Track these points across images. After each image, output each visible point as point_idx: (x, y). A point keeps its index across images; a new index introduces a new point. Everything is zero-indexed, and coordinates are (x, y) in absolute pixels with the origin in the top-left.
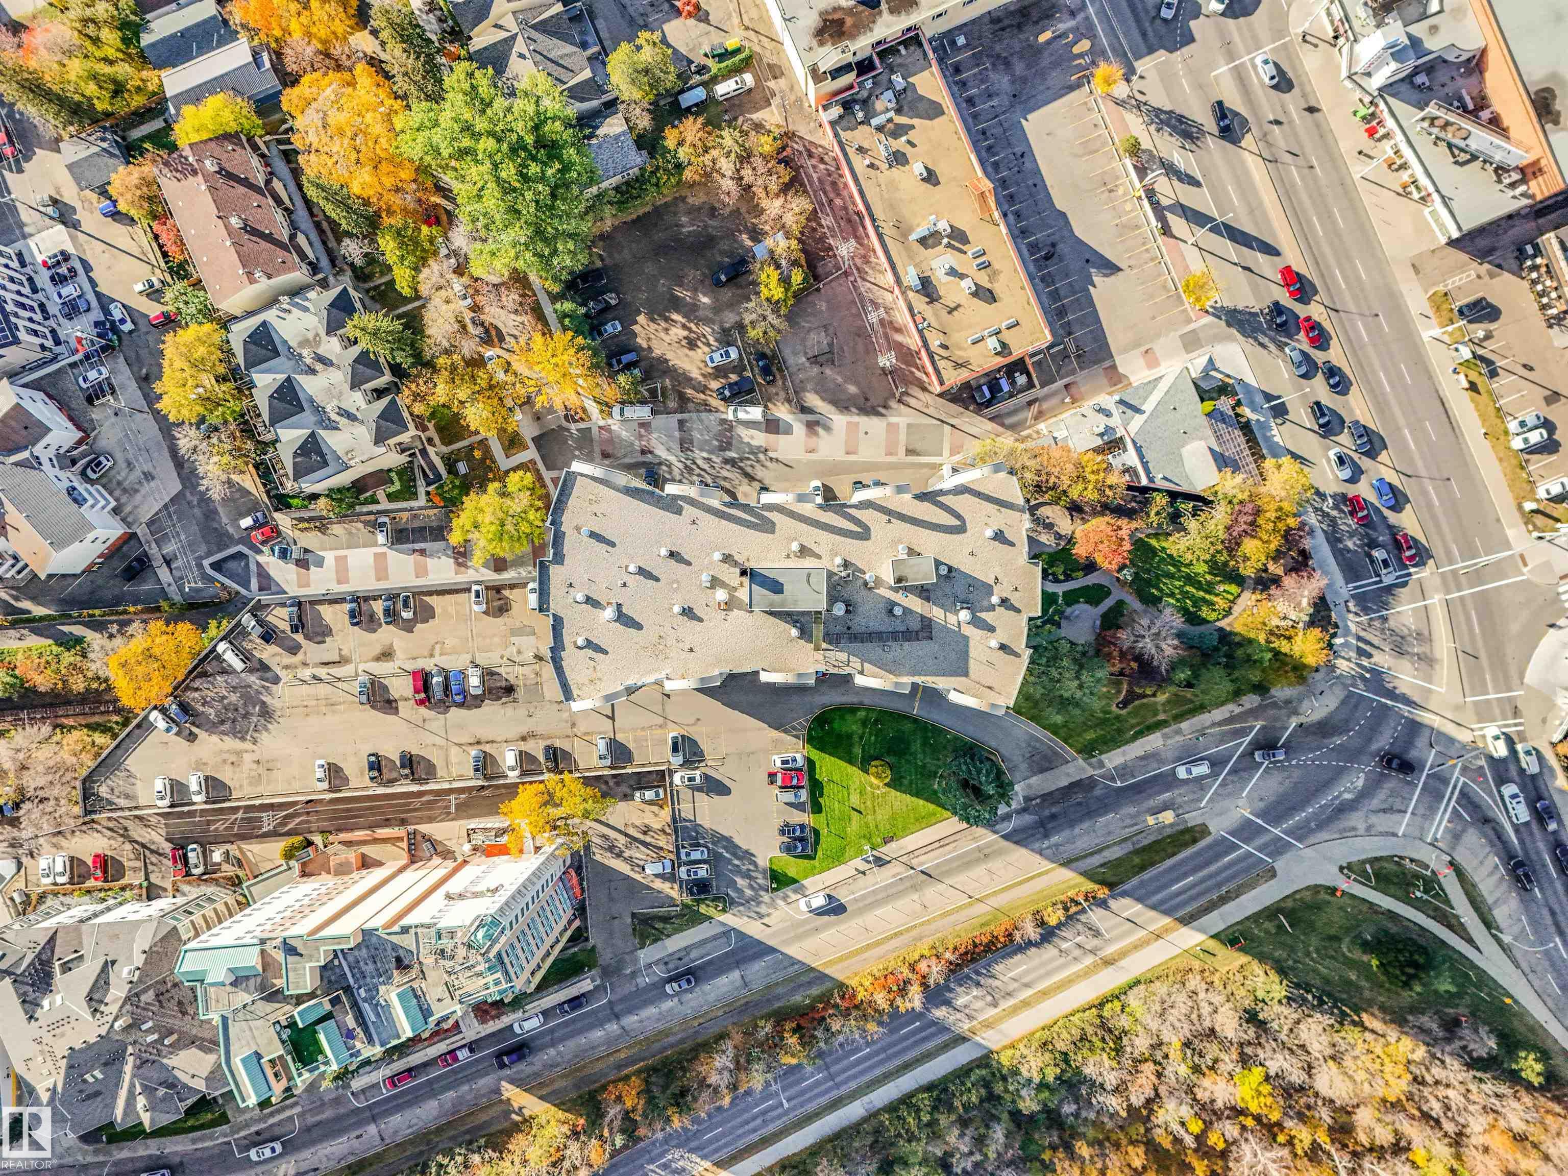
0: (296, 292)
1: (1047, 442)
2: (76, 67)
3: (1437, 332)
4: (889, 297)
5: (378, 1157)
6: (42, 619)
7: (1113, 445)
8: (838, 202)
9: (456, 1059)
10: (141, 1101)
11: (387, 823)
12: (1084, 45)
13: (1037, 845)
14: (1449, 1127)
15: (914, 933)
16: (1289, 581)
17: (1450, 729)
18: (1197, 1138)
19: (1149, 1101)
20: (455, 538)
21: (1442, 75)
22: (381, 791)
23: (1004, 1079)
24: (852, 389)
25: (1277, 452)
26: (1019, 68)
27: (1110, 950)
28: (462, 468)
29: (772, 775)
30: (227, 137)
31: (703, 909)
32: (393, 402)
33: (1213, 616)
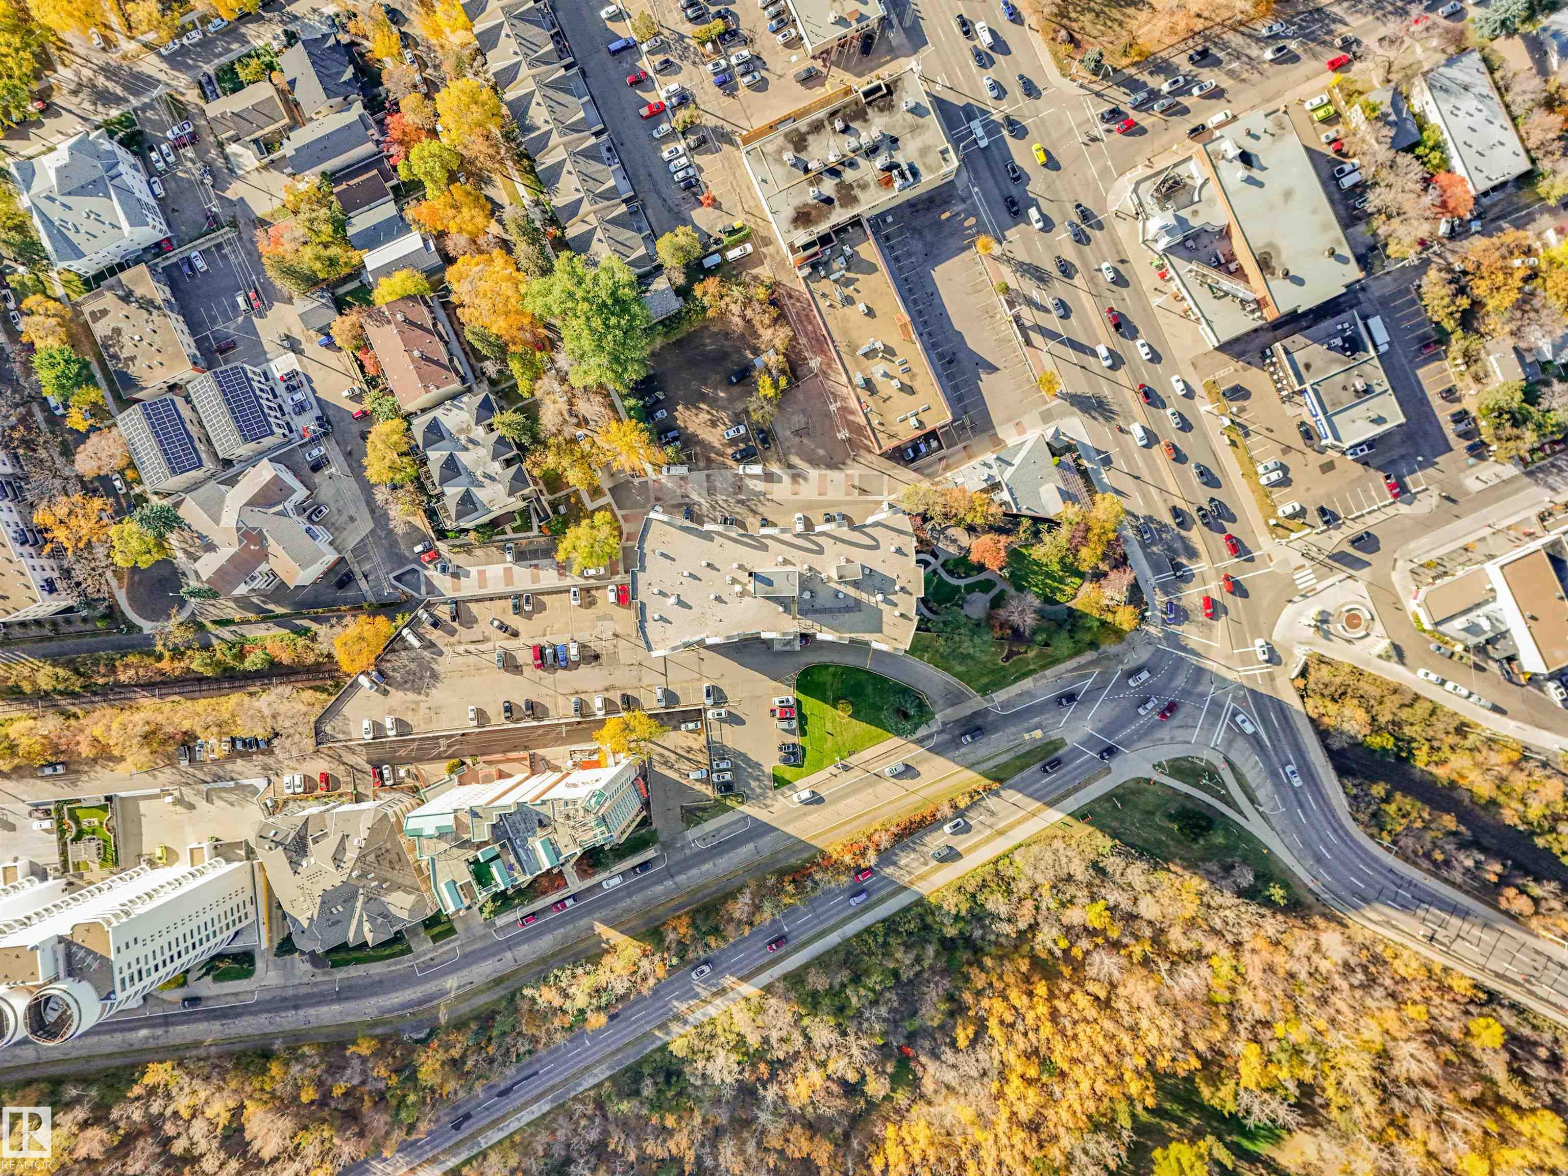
0: (454, 397)
1: (951, 485)
2: (308, 252)
3: (1209, 407)
4: (845, 390)
5: (514, 973)
6: (282, 616)
7: (995, 487)
8: (810, 328)
9: (564, 906)
10: (367, 926)
11: (515, 748)
12: (972, 221)
13: (951, 755)
14: (1230, 938)
15: (870, 816)
16: (1112, 575)
17: (1224, 672)
18: (1064, 951)
19: (1030, 926)
20: (560, 556)
21: (1205, 240)
22: (512, 726)
23: (933, 914)
24: (821, 452)
25: (1105, 489)
26: (929, 237)
27: (1001, 825)
28: (562, 509)
29: (773, 711)
30: (410, 297)
31: (728, 802)
32: (520, 469)
33: (1063, 599)
